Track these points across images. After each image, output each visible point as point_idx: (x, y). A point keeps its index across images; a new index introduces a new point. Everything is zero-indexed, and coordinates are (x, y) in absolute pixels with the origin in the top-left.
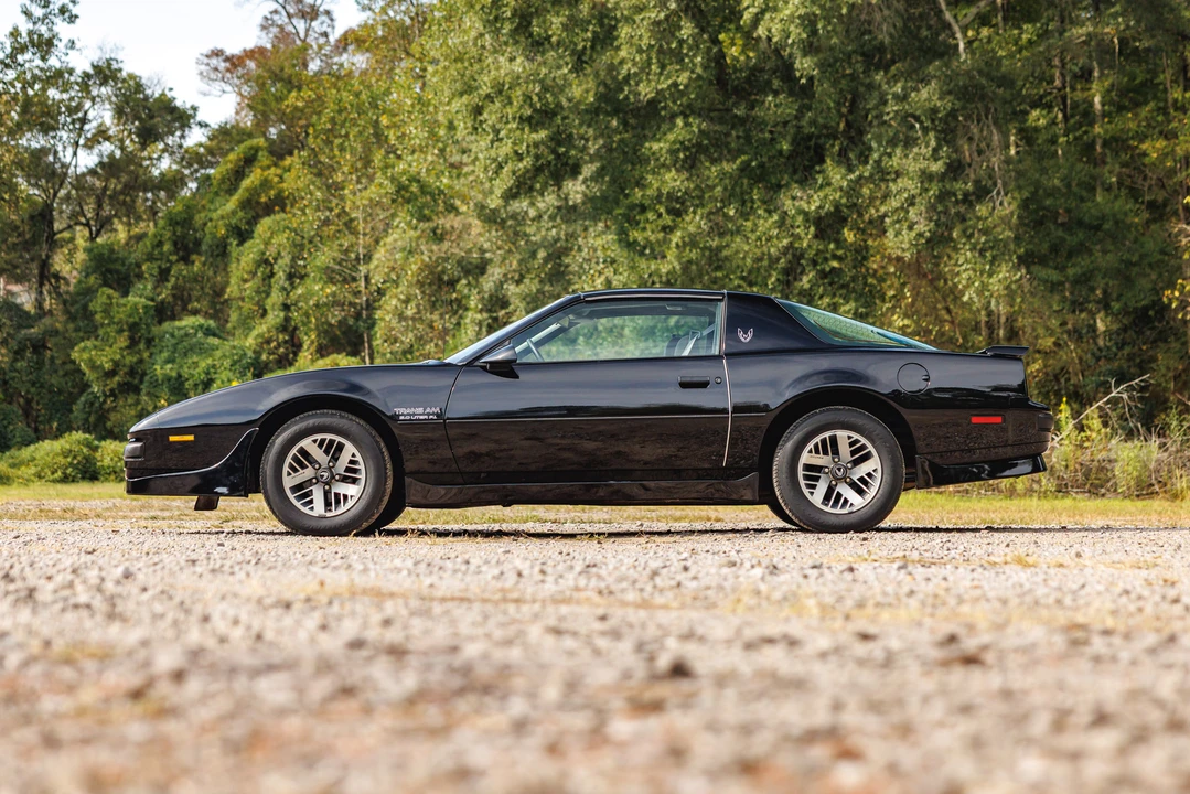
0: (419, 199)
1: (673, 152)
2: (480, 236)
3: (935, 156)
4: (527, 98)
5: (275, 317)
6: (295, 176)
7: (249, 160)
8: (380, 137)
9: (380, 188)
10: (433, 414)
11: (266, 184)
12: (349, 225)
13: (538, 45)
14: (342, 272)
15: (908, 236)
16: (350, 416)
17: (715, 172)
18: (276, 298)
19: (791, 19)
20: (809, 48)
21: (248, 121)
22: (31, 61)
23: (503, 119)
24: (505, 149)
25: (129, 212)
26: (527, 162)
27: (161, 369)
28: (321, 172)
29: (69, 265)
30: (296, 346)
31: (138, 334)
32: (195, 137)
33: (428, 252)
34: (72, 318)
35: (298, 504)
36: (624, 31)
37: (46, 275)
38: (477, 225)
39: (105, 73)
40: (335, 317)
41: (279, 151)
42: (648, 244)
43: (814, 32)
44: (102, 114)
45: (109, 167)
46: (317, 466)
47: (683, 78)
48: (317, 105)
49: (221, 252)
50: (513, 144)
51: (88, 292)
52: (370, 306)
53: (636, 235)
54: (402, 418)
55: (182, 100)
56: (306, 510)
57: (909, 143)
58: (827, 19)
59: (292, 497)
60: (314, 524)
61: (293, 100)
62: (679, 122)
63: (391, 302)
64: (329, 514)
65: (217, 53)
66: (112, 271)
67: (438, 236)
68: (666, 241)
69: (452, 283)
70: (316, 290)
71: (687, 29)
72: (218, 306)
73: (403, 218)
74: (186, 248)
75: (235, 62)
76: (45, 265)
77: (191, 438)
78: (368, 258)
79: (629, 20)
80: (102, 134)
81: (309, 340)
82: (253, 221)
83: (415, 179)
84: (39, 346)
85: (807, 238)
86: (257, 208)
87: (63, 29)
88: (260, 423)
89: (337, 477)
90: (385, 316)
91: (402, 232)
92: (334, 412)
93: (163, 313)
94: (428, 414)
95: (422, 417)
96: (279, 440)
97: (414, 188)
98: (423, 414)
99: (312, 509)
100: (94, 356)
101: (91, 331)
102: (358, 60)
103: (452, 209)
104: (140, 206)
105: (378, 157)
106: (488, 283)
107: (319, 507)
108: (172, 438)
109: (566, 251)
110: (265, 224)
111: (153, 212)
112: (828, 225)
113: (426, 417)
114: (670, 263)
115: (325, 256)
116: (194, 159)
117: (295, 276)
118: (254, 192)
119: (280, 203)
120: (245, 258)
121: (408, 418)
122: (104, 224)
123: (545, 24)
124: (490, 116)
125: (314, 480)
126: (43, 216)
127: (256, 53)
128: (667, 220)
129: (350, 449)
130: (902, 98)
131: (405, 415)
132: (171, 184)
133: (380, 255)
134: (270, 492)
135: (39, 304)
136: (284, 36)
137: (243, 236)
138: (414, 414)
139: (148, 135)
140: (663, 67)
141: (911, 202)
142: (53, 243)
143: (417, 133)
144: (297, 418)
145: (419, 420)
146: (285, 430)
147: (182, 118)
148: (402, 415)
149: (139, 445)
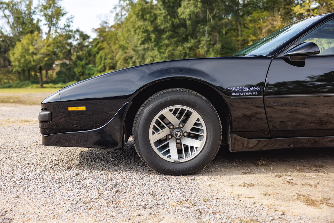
0: (123, 48)
1: (166, 37)
2: (132, 53)
3: (208, 37)
4: (143, 28)
5: (103, 65)
6: (105, 45)
7: (98, 43)
8: (117, 39)
9: (117, 46)
10: (255, 91)
11: (101, 46)
12: (113, 52)
13: (145, 20)
14: (112, 58)
15: (203, 50)
16: (196, 93)
17: (173, 40)
18: (103, 62)
19: (187, 14)
20: (189, 19)
21: (98, 38)
22: (67, 28)
23: (140, 32)
24: (140, 37)
25: (82, 50)
26: (143, 39)
27: (87, 72)
28: (109, 44)
29: (74, 58)
30: (105, 69)
31: (83, 67)
32: (91, 40)
33: (124, 55)
34: (74, 65)
35: (160, 154)
36: (159, 18)
37: (70, 59)
38: (132, 51)
39: (78, 31)
40: (111, 65)
41: (103, 41)
42: (163, 52)
43: (190, 17)
44: (77, 36)
45: (79, 44)
46: (171, 127)
47: (168, 25)
48: (108, 35)
49: (95, 56)
50: (141, 36)
51: (76, 61)
52: (116, 63)
53: (161, 50)
54: (234, 94)
55: (89, 35)
56: (165, 158)
57: (204, 35)
58: (193, 14)
59: (155, 149)
60: (171, 167)
61: (104, 34)
62: (168, 32)
63: (119, 62)
64: (181, 161)
65: (93, 29)
66: (79, 58)
67: (126, 53)
68: (165, 51)
69: (127, 60)
70: (108, 61)
71: (169, 17)
72: (94, 63)
73: (120, 51)
74: (90, 55)
75: (96, 30)
76: (70, 57)
77: (83, 108)
78: (115, 56)
79: (160, 16)
80: (78, 39)
81: (107, 68)
82: (99, 51)
83: (122, 45)
84: (70, 69)
85: (187, 51)
86: (100, 49)
87: (71, 24)
88: (132, 98)
89: (185, 134)
90: (118, 65)
91: (120, 52)
92: (184, 90)
93: (87, 64)
94: (252, 91)
95: (247, 94)
96: (146, 110)
97: (122, 46)
98: (248, 92)
99: (169, 156)
100: (77, 70)
101: (77, 67)
102: (113, 29)
103: (127, 49)
104: (84, 49)
105: (117, 42)
106: (133, 59)
107: (174, 156)
108: (70, 109)
109: (144, 55)
110: (101, 52)
111: (85, 50)
112: (191, 49)
113: (250, 93)
114: (166, 55)
115: (109, 56)
116: (90, 43)
117: (105, 59)
118: (99, 47)
119: (103, 49)
120: (98, 56)
121: (238, 94)
122: (78, 52)
123: (146, 17)
124: (137, 31)
125: (170, 137)
126: (70, 51)
127: (99, 29)
128: (166, 48)
129: (195, 116)
130: (203, 28)
131: (235, 92)
132: (87, 46)
133: (117, 56)
134: (140, 146)
135: (70, 63)
136: (103, 26)
137: (98, 53)
138: (242, 92)
139: (84, 39)
140: (165, 23)
141: (204, 45)
142: (71, 55)
143: (122, 38)
144: (158, 94)
145: (246, 95)
146: (150, 103)
147: (89, 37)
148: (234, 92)
149: (47, 113)
